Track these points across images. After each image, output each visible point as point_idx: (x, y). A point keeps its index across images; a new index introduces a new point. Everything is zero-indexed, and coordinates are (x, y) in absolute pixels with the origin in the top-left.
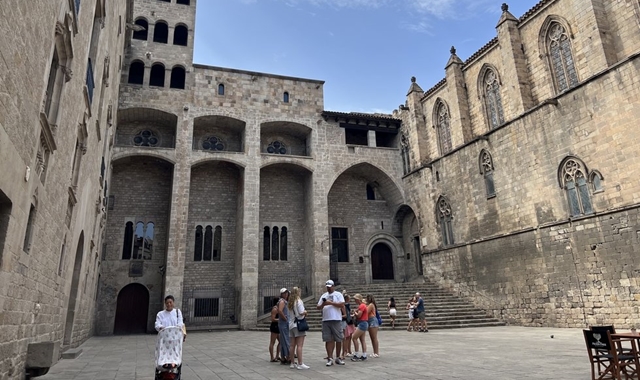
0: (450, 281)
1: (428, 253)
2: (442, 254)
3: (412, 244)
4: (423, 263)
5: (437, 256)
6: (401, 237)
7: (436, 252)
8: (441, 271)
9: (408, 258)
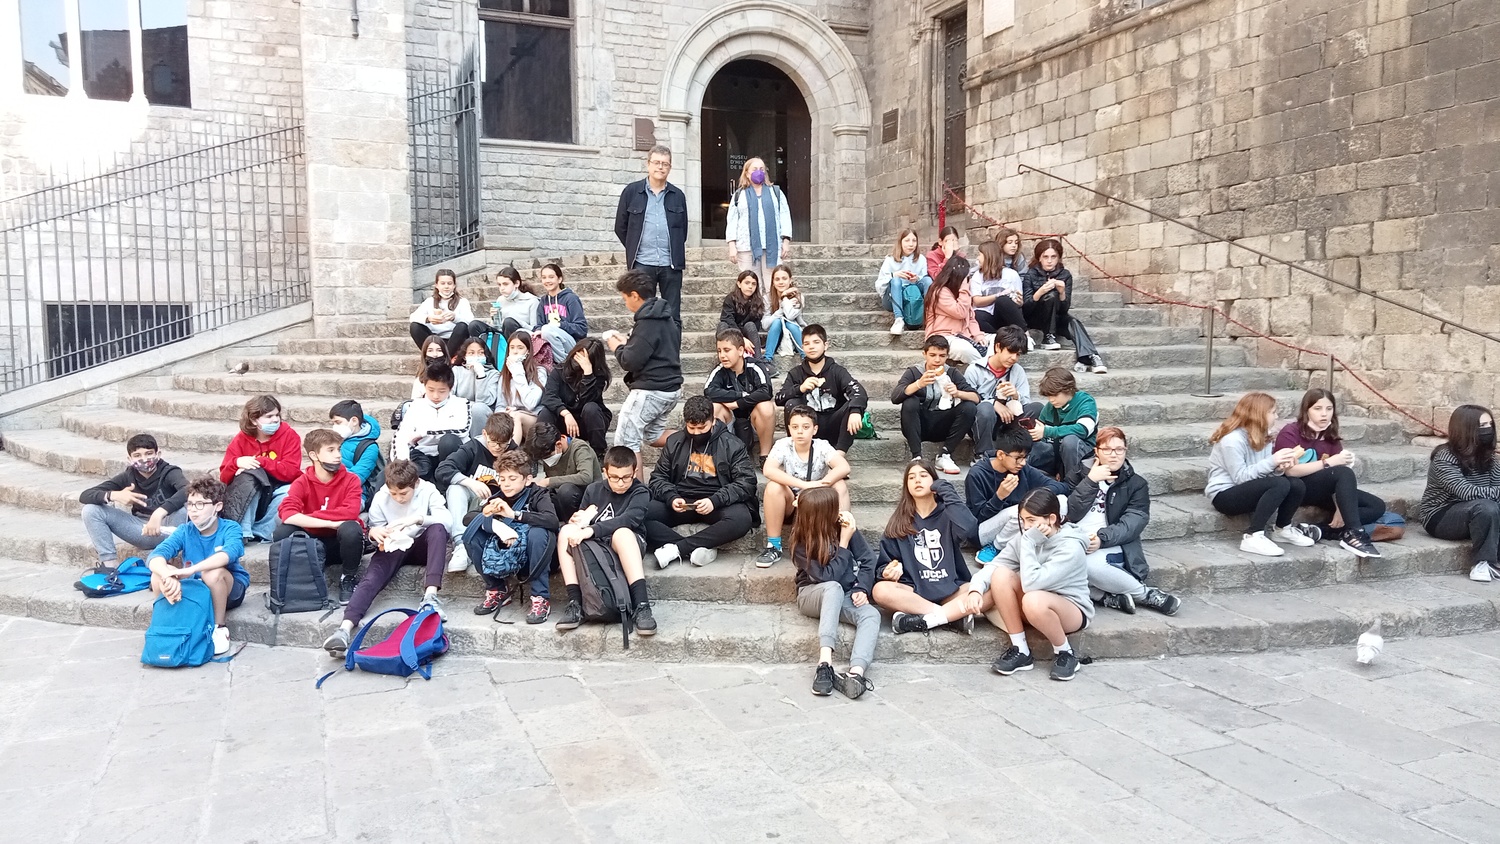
0: (1151, 233)
1: (1006, 77)
2: (1117, 54)
3: (916, 58)
4: (975, 137)
5: (1075, 81)
6: (863, 32)
7: (1072, 52)
8: (1090, 174)
9: (890, 135)
